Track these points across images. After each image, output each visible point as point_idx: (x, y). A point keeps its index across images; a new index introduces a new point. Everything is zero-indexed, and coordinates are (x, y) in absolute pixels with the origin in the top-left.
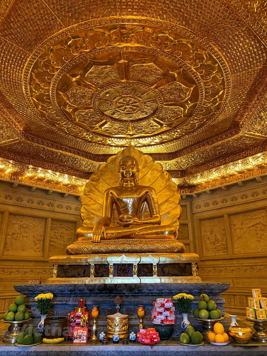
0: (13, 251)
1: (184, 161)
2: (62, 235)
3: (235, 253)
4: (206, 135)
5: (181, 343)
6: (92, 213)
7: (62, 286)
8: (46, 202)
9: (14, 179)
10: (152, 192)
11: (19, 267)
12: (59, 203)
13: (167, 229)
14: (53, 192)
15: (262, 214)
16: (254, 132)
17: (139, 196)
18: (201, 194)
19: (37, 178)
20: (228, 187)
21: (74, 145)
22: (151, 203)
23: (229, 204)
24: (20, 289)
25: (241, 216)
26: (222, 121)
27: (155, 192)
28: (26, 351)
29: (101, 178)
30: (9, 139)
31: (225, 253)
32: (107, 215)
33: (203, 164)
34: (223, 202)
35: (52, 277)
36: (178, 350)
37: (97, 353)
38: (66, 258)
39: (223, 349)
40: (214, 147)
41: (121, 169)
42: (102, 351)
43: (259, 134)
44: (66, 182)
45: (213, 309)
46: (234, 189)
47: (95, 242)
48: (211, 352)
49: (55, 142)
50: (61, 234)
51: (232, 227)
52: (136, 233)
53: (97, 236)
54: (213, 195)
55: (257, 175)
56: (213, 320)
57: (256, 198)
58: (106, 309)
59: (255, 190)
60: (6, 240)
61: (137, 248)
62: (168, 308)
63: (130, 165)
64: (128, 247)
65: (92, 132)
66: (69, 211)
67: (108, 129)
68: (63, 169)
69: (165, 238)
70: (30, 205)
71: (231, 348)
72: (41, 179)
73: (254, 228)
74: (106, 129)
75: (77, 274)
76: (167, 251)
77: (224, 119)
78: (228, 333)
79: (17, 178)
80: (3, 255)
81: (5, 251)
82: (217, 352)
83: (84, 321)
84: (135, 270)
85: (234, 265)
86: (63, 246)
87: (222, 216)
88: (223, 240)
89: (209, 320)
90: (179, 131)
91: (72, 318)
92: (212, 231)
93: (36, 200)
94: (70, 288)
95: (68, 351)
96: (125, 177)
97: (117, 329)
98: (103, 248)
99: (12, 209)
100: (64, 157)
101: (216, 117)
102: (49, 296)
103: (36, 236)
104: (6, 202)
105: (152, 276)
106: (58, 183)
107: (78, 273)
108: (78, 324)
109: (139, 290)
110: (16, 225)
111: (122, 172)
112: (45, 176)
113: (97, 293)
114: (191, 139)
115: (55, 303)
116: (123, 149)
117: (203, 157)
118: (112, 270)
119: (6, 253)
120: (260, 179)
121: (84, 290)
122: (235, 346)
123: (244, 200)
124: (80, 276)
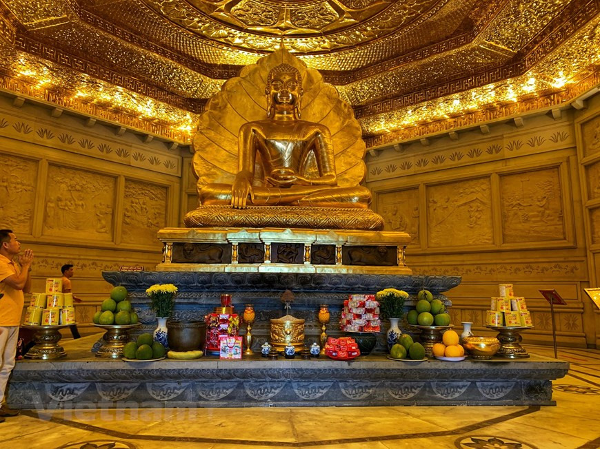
0: (60, 229)
1: (366, 88)
2: (145, 206)
3: (432, 245)
4: (413, 43)
5: (393, 358)
6: (214, 167)
7: (188, 275)
8: (115, 147)
9: (54, 101)
10: (325, 133)
11: (72, 257)
12: (138, 151)
13: (357, 193)
14: (126, 131)
15: (482, 186)
16: (497, 43)
17: (305, 139)
18: (382, 150)
19: (98, 102)
20: (432, 140)
21: (173, 41)
22: (321, 152)
23: (430, 169)
24: (114, 278)
25: (447, 188)
26: (448, 16)
27: (330, 133)
28: (143, 369)
29: (229, 106)
30: (48, 16)
31: (415, 246)
32: (247, 169)
33: (396, 97)
34: (419, 164)
35: (163, 262)
36: (389, 368)
37: (262, 372)
38: (187, 231)
39: (457, 366)
40: (423, 66)
41: (272, 87)
42: (270, 369)
43: (503, 47)
44: (150, 115)
45: (440, 312)
46: (441, 145)
47: (238, 208)
48: (438, 370)
49: (137, 33)
50: (142, 206)
51: (430, 205)
52: (303, 199)
53: (241, 200)
54: (404, 153)
55: (481, 121)
56: (439, 328)
57: (476, 159)
58: (262, 311)
59: (476, 147)
60: (46, 210)
61: (309, 219)
62: (371, 309)
63: (289, 81)
64: (294, 219)
65: (211, 16)
66: (154, 167)
67: (242, 13)
68: (147, 88)
69: (353, 206)
70: (85, 150)
71: (469, 365)
72: (103, 106)
73: (467, 208)
74: (238, 12)
75: (208, 258)
76: (359, 227)
77: (453, 13)
78: (463, 346)
79: (60, 99)
80: (42, 235)
81: (46, 228)
82: (449, 370)
83: (234, 326)
84: (307, 254)
85: (427, 264)
86: (146, 226)
87: (416, 188)
88: (413, 225)
89: (434, 328)
90: (369, 28)
91: (214, 322)
92: (397, 211)
93: (97, 143)
94: (202, 278)
95: (214, 370)
96: (280, 103)
97: (288, 338)
98: (254, 218)
99: (54, 156)
100: (152, 63)
101: (440, 8)
102: (170, 288)
103: (100, 207)
104: (40, 142)
105: (334, 264)
106: (133, 115)
107: (210, 257)
108: (224, 332)
109: (318, 284)
110: (63, 186)
111: (273, 93)
112: (112, 100)
113: (247, 287)
114: (386, 47)
115: (177, 301)
116: (261, 55)
117: (399, 83)
118: (268, 252)
119: (48, 232)
120: (487, 128)
121: (227, 282)
122: (475, 362)
123: (456, 162)
124: (213, 261)
